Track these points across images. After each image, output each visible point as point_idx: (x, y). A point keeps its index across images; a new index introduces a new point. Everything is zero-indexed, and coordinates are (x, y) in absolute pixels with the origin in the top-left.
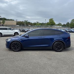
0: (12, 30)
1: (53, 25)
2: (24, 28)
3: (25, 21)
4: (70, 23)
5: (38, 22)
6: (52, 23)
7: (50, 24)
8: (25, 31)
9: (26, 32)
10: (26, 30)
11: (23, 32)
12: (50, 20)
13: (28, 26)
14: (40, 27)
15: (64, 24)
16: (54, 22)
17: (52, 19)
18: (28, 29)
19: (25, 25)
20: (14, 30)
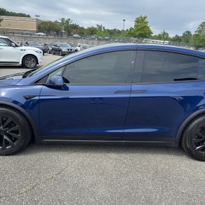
0: (17, 46)
1: (146, 37)
2: (58, 43)
3: (63, 19)
4: (193, 33)
5: (100, 27)
6: (142, 31)
7: (137, 33)
8: (60, 50)
9: (64, 55)
10: (64, 49)
11: (54, 54)
12: (138, 21)
13: (71, 35)
14: (107, 40)
15: (177, 36)
16: (148, 28)
17: (145, 18)
18: (72, 46)
19: (62, 33)
20: (23, 47)
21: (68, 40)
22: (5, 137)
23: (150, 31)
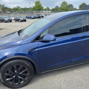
5: (18, 7)
7: (37, 9)
12: (36, 3)
13: (6, 12)
15: (53, 8)
17: (39, 1)
21: (5, 15)
22: (19, 77)
23: (42, 7)
